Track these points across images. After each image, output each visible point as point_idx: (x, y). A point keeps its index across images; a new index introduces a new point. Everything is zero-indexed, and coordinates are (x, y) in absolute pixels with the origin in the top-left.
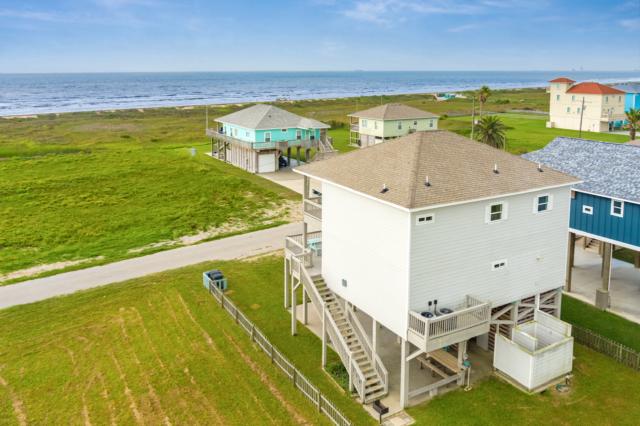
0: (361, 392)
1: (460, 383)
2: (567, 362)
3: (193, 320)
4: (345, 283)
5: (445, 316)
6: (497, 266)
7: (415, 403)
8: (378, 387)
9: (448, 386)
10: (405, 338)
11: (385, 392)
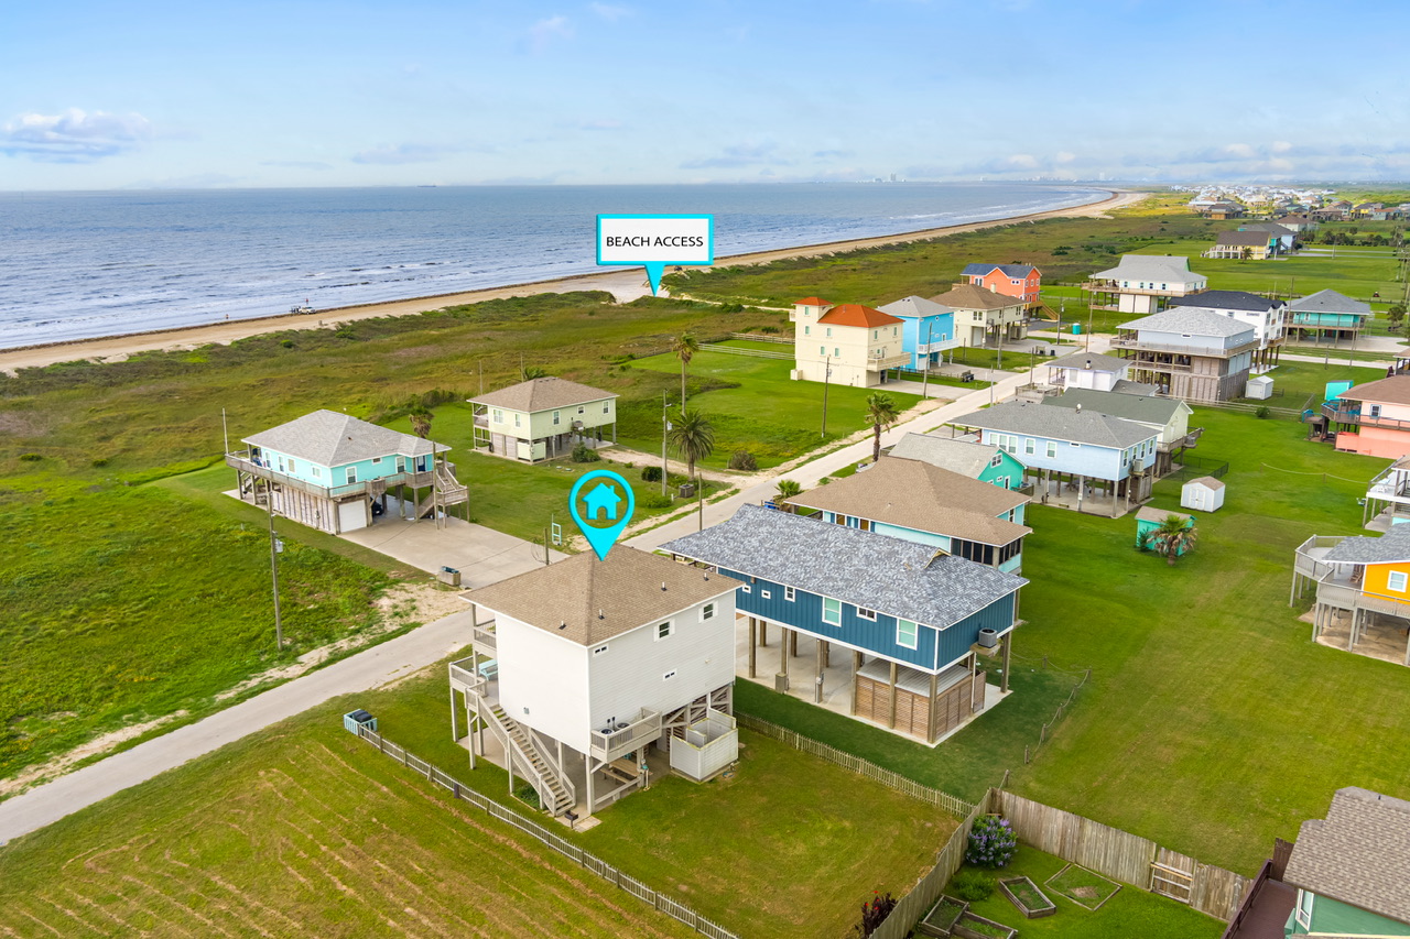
0: (552, 808)
1: (639, 786)
2: (733, 751)
3: (354, 771)
4: (527, 711)
5: (622, 730)
6: (667, 676)
7: (600, 809)
8: (567, 801)
9: (629, 789)
10: (588, 754)
11: (574, 804)
